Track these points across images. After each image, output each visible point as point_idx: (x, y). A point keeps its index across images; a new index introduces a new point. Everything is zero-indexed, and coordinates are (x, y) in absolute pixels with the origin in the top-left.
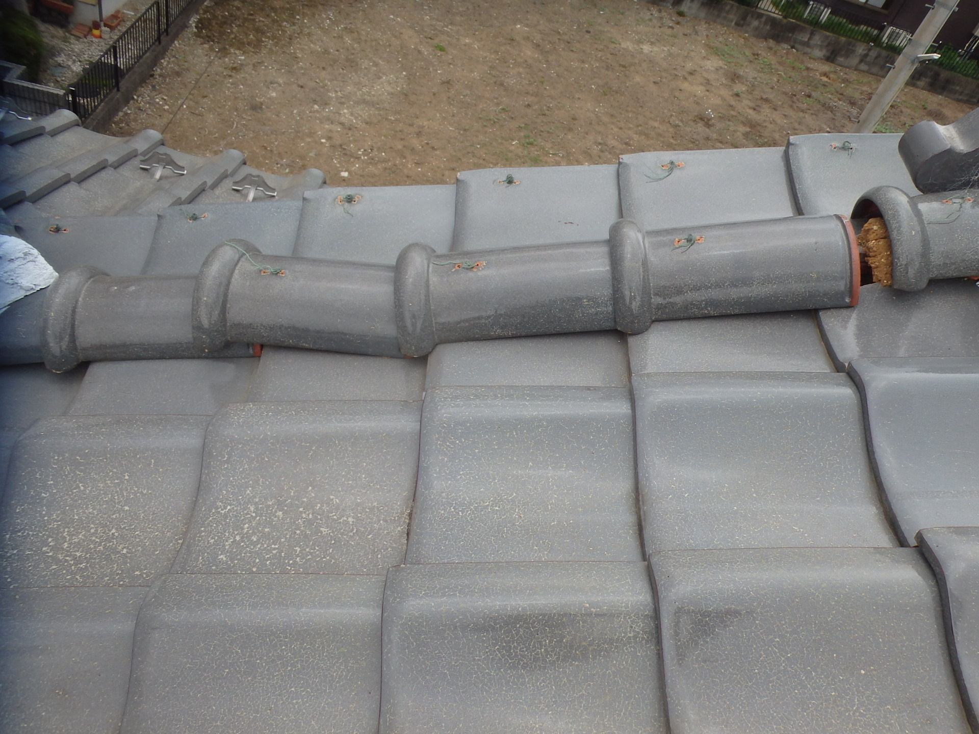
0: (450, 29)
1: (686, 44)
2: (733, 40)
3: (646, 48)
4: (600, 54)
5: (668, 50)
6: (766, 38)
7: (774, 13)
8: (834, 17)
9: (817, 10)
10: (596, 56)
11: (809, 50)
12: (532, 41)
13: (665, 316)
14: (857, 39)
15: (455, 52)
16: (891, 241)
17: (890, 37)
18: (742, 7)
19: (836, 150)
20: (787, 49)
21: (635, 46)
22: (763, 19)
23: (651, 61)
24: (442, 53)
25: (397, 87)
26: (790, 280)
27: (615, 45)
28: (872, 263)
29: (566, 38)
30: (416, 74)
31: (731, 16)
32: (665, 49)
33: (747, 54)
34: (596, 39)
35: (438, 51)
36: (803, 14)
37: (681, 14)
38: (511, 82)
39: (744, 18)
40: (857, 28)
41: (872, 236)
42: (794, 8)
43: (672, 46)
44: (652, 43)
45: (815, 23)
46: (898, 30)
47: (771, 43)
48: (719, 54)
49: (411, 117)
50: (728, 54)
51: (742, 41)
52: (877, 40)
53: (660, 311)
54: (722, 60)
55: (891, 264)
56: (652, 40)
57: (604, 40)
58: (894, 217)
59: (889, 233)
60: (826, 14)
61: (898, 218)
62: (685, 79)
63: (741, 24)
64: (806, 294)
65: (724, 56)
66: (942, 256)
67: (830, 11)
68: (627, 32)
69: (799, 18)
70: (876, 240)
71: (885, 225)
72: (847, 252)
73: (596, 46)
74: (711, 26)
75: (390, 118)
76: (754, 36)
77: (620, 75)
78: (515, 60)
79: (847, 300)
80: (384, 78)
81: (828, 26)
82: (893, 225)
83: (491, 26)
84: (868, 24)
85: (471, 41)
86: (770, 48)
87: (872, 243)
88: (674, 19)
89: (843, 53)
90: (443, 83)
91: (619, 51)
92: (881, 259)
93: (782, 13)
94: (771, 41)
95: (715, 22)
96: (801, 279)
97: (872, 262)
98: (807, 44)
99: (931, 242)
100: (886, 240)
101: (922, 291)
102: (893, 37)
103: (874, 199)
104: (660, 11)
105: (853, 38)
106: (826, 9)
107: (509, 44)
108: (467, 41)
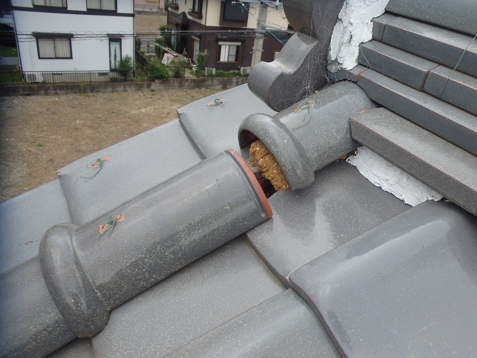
0: (43, 134)
1: (161, 102)
2: (180, 94)
3: (143, 110)
4: (123, 120)
5: (154, 107)
6: (194, 88)
7: (193, 77)
8: (218, 71)
9: (209, 70)
10: (121, 122)
11: (214, 87)
12: (87, 125)
13: (118, 302)
14: (231, 77)
15: (49, 144)
16: (273, 154)
17: (243, 71)
18: (178, 79)
19: (212, 107)
20: (205, 90)
21: (138, 111)
22: (189, 81)
23: (148, 115)
24: (43, 147)
25: (24, 172)
26: (210, 220)
27: (128, 114)
28: (268, 177)
29: (103, 119)
30: (32, 162)
31: (175, 84)
32: (152, 107)
33: (189, 97)
34: (118, 114)
35: (40, 147)
36: (205, 74)
37: (153, 91)
38: (84, 148)
39: (181, 83)
40: (229, 72)
41: (258, 156)
42: (200, 72)
43: (155, 105)
44: (145, 107)
45: (211, 76)
46: (245, 68)
47: (197, 90)
48: (177, 101)
49: (37, 184)
50: (181, 100)
51: (184, 93)
52: (238, 74)
53: (111, 300)
54: (179, 104)
55: (282, 172)
56: (144, 106)
57: (122, 113)
58: (266, 135)
59: (268, 149)
60: (214, 71)
61: (269, 135)
62: (167, 117)
63: (181, 86)
64: (228, 226)
65: (179, 102)
66: (314, 151)
67: (215, 69)
68: (131, 106)
69: (204, 75)
70: (262, 158)
71: (263, 144)
72: (244, 177)
73: (119, 117)
74: (168, 91)
75: (25, 189)
76: (189, 89)
77: (136, 126)
78: (82, 137)
79: (263, 215)
80: (15, 170)
81: (217, 75)
82: (268, 141)
83: (64, 126)
84: (232, 69)
85: (56, 136)
86: (198, 92)
87: (261, 162)
88: (150, 94)
89: (228, 84)
90: (48, 161)
91: (131, 116)
92: (273, 171)
93: (196, 76)
94: (196, 89)
95: (169, 89)
96: (218, 215)
97: (268, 175)
98: (212, 85)
99: (302, 143)
100: (270, 155)
101: (314, 183)
102: (245, 71)
103: (247, 128)
104: (143, 93)
105: (229, 77)
106: (213, 69)
107: (76, 131)
108: (53, 137)
